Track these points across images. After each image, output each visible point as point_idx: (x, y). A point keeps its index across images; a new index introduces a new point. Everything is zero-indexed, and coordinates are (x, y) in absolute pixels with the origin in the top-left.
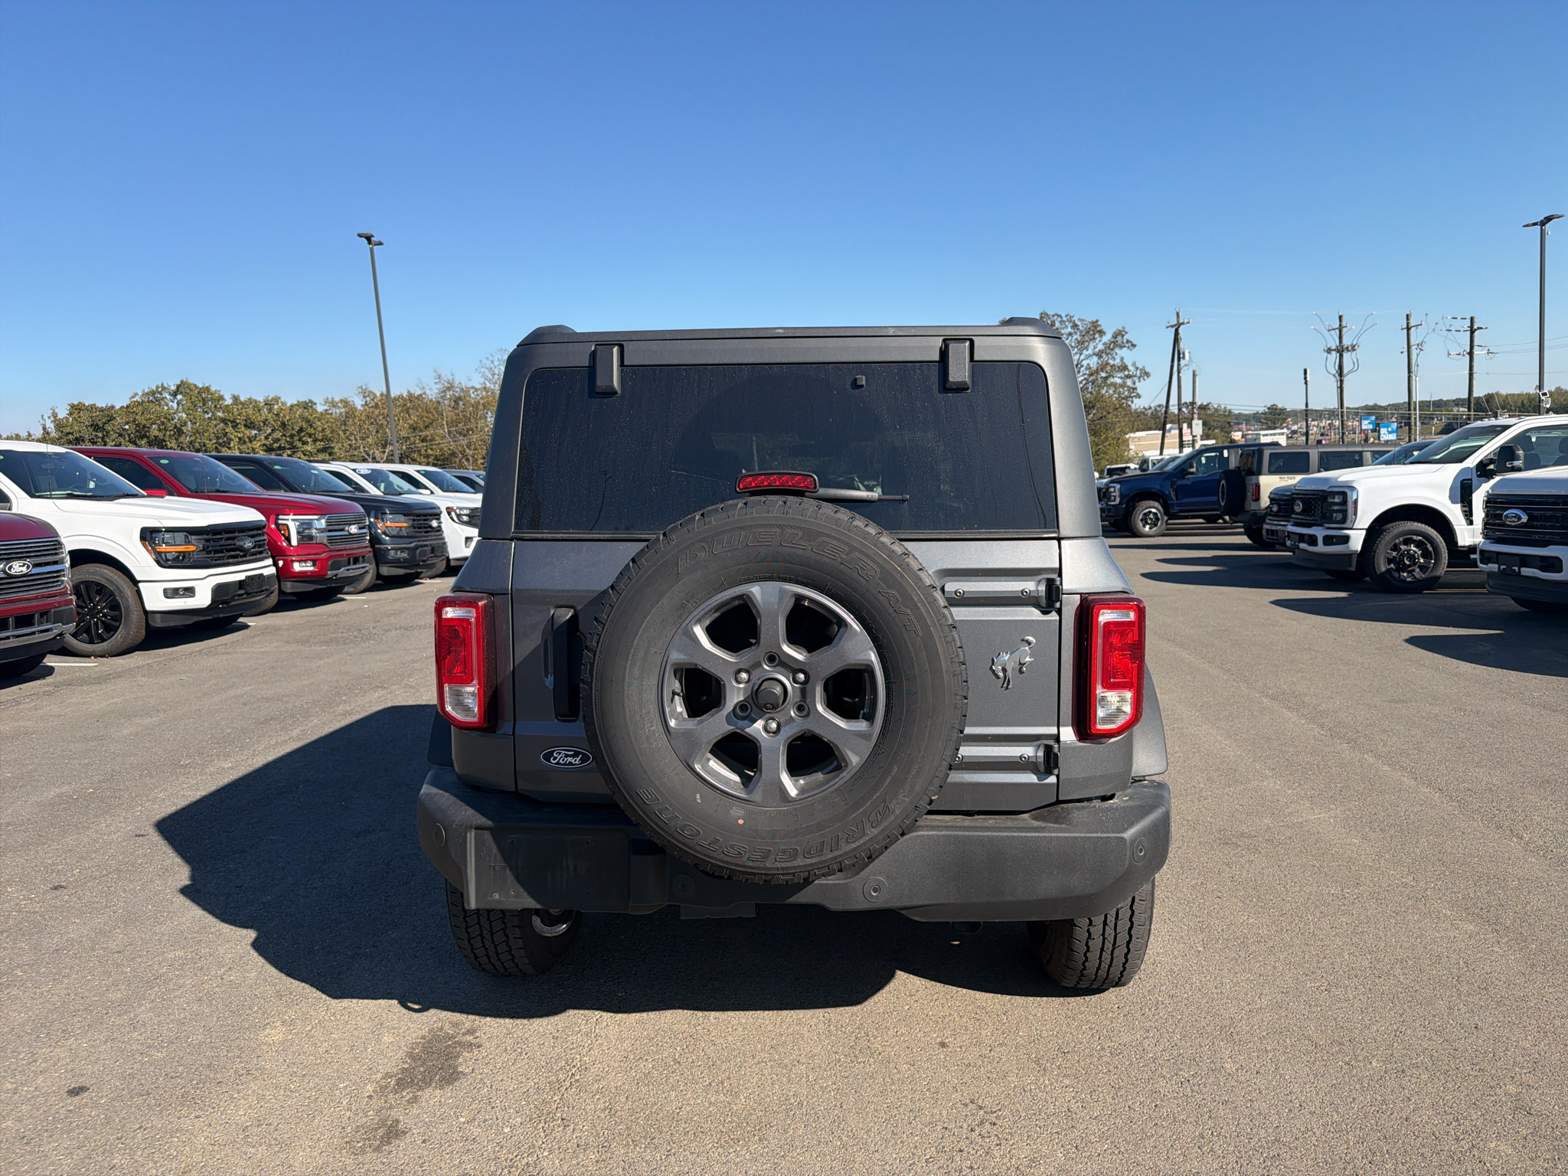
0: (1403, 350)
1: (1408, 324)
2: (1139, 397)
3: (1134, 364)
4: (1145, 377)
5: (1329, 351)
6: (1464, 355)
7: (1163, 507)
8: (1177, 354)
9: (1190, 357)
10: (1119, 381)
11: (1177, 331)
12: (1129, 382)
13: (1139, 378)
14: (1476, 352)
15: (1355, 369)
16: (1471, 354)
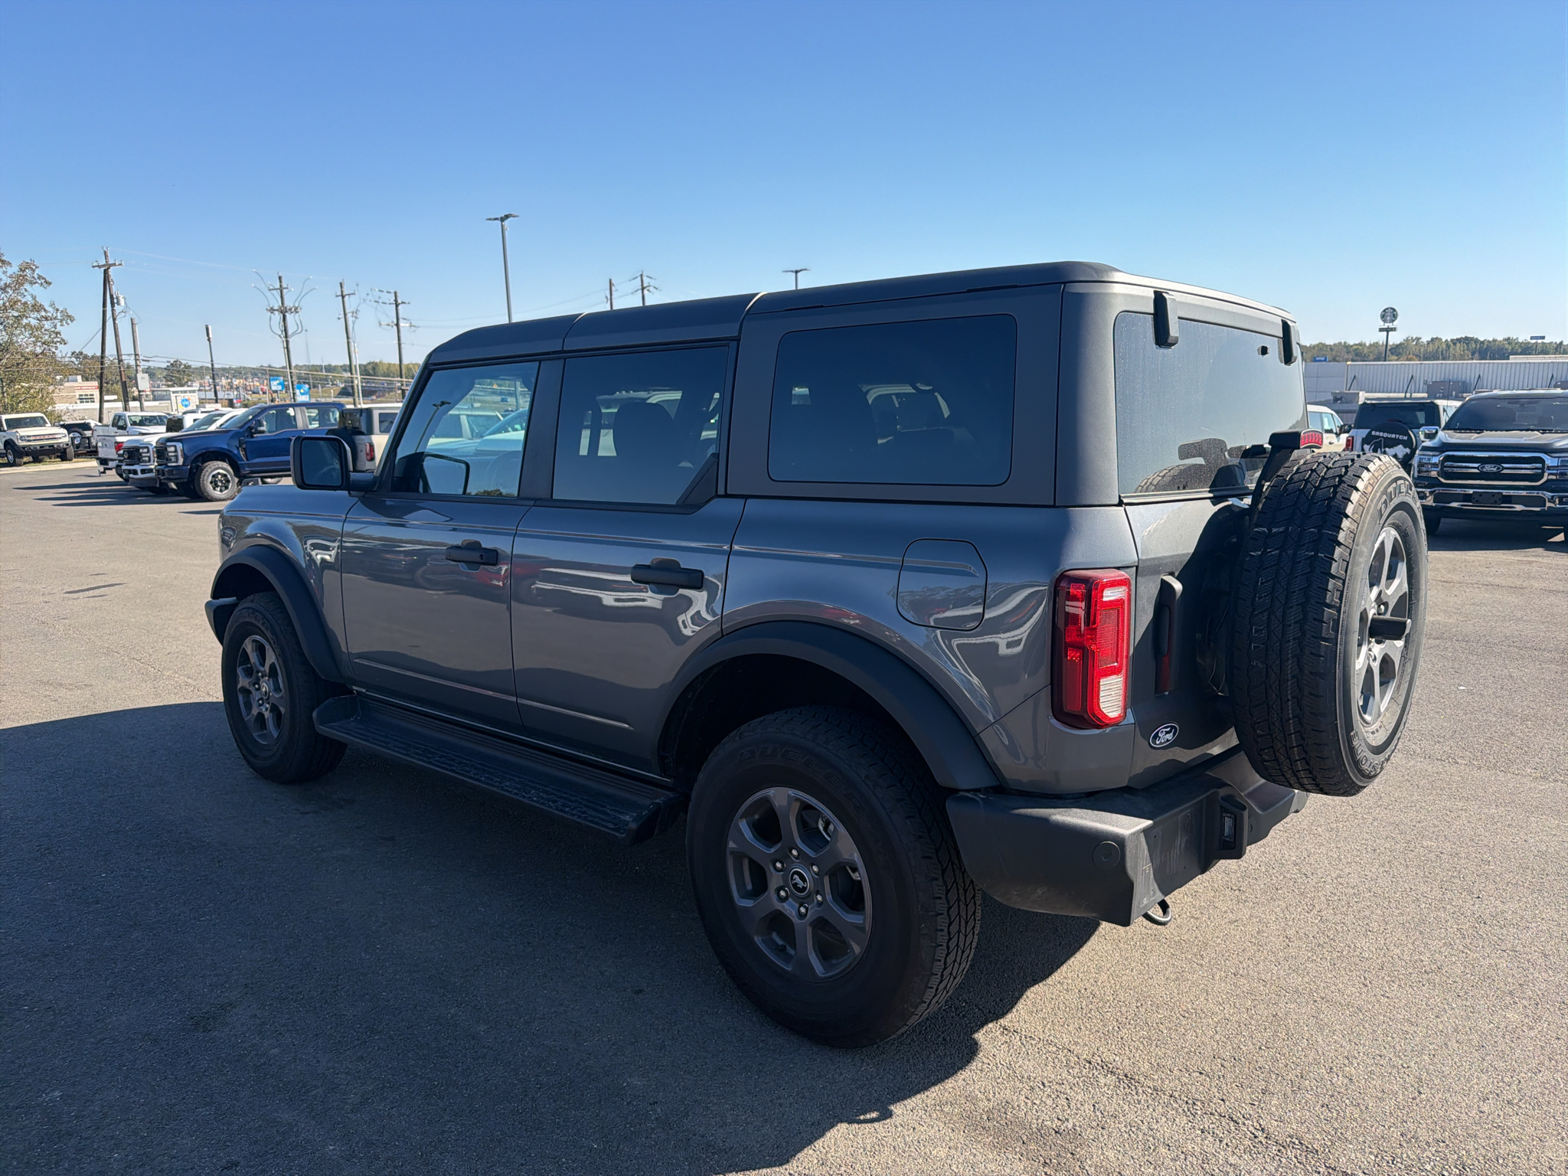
0: (340, 317)
1: (342, 291)
2: (65, 344)
3: (52, 305)
4: (69, 321)
5: (272, 310)
6: (392, 326)
7: (231, 465)
8: (109, 299)
9: (125, 303)
10: (34, 322)
11: (106, 272)
12: (47, 325)
13: (61, 321)
14: (402, 324)
15: (299, 331)
16: (397, 325)
